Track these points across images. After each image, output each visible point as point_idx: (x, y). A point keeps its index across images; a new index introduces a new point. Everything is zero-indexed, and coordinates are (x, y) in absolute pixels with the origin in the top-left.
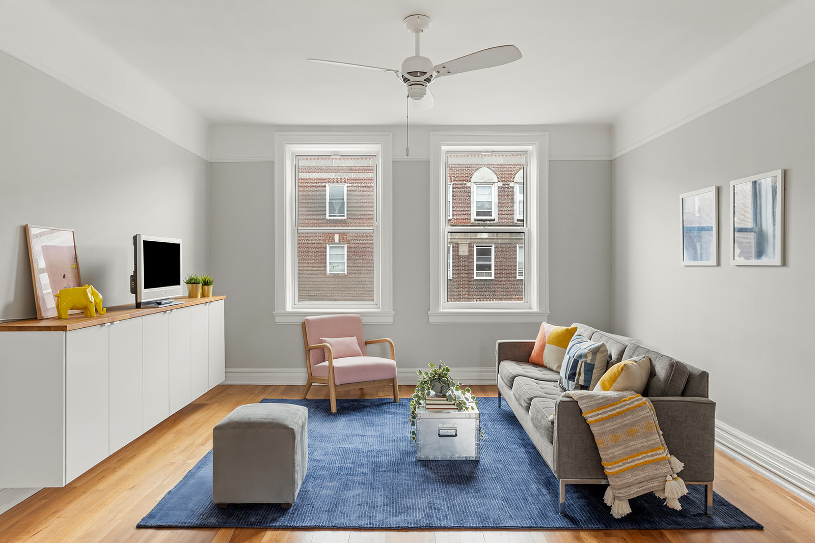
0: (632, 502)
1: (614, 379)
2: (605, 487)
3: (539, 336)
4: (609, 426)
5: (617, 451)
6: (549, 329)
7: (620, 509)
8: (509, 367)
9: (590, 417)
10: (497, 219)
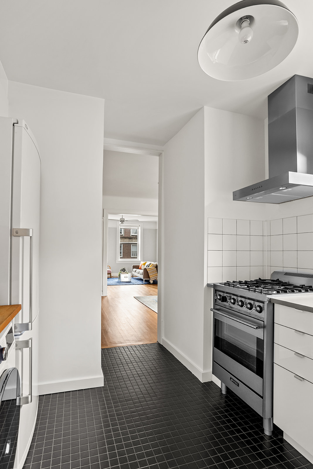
0: (153, 281)
1: (151, 266)
2: (150, 280)
3: (141, 264)
4: (150, 271)
5: (151, 274)
6: (142, 263)
7: (151, 282)
8: (135, 269)
9: (148, 270)
10: (124, 235)
